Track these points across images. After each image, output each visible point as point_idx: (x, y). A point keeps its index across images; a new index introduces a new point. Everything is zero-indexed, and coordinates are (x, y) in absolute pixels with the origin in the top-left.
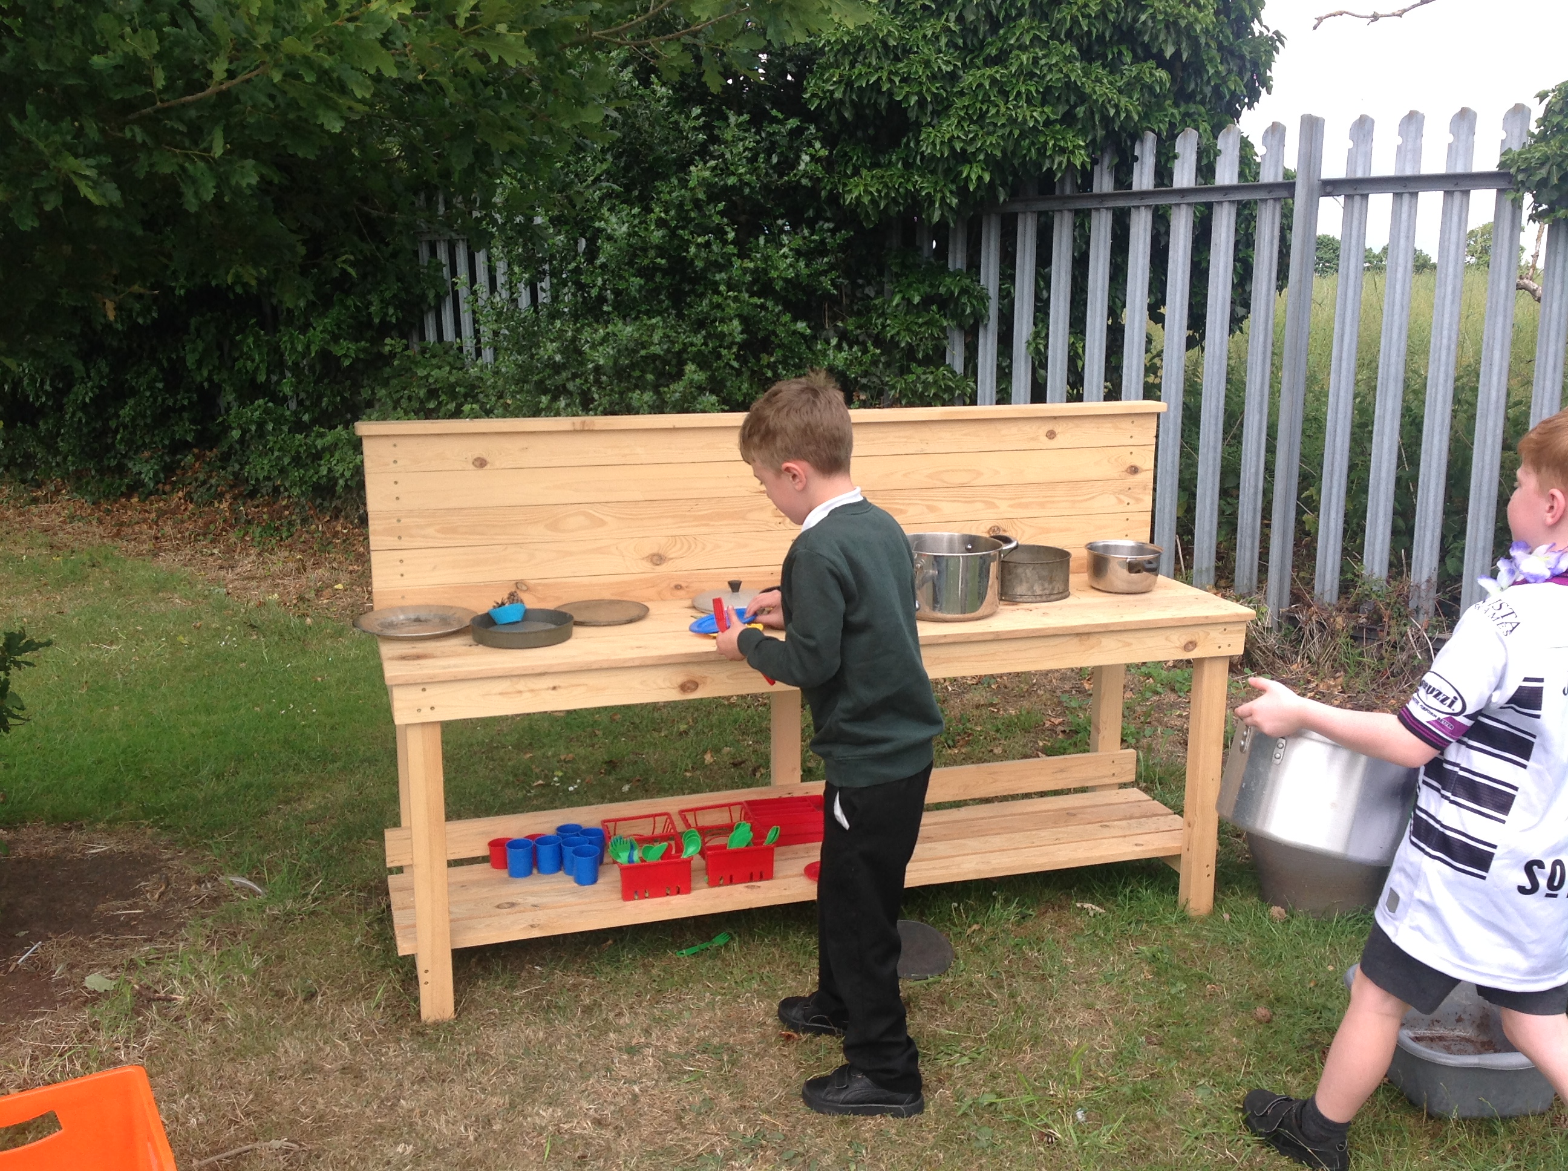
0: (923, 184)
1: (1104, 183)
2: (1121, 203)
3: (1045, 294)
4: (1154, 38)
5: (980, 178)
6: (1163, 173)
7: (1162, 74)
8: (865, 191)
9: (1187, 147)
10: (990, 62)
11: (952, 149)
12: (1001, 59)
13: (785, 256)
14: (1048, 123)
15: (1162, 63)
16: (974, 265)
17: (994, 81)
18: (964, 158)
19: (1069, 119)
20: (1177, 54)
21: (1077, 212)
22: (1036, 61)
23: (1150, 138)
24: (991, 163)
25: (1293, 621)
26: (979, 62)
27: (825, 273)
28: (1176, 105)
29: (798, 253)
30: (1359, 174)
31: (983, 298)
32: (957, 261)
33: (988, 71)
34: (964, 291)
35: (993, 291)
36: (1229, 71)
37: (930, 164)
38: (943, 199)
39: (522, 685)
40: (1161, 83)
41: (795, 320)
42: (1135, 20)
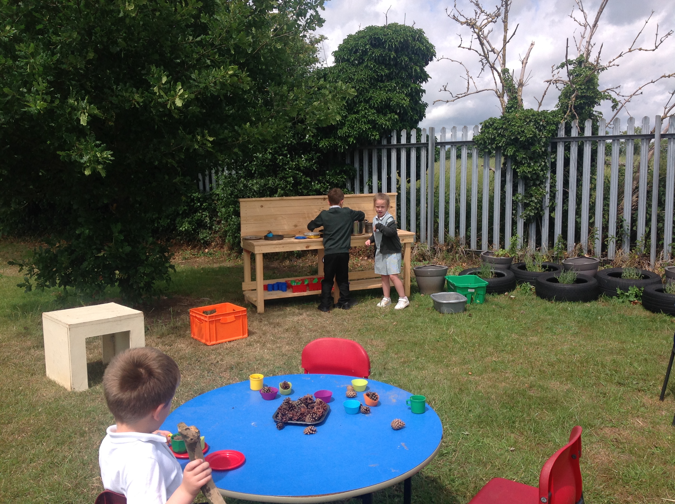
0: (338, 142)
1: (385, 142)
2: (389, 147)
3: (371, 170)
4: (394, 108)
5: (353, 142)
6: (399, 140)
7: (396, 116)
8: (325, 144)
9: (404, 133)
10: (355, 113)
11: (346, 135)
12: (357, 112)
13: (303, 161)
14: (369, 128)
15: (396, 113)
16: (353, 163)
17: (355, 118)
18: (349, 136)
19: (374, 128)
20: (400, 111)
21: (378, 149)
22: (366, 113)
23: (395, 131)
24: (355, 138)
25: (434, 249)
26: (352, 112)
27: (314, 164)
28: (401, 123)
29: (306, 160)
30: (443, 141)
31: (355, 171)
32: (348, 161)
33: (355, 116)
34: (350, 169)
35: (358, 169)
36: (414, 114)
37: (340, 138)
38: (344, 147)
39: (277, 246)
40: (396, 119)
41: (306, 177)
42: (390, 103)
